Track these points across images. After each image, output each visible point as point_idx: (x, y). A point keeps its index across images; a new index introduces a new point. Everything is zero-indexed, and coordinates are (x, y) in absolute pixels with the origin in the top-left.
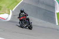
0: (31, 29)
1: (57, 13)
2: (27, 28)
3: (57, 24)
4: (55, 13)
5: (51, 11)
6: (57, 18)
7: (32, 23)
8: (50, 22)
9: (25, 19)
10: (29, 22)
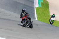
0: (32, 28)
1: (36, 8)
2: (29, 27)
3: (36, 19)
4: (34, 8)
5: (31, 6)
6: (36, 13)
7: (32, 22)
9: (27, 19)
10: (30, 21)
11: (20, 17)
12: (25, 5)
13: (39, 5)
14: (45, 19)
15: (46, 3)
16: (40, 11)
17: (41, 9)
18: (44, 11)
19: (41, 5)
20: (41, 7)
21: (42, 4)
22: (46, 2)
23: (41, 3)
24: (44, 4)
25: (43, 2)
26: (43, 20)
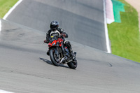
0: (74, 68)
1: (108, 24)
2: (66, 65)
3: (109, 51)
4: (104, 25)
5: (95, 19)
6: (109, 37)
7: (75, 53)
8: (92, 47)
9: (62, 45)
10: (70, 52)
11: (45, 42)
12: (82, 18)
13: (115, 17)
14: (128, 51)
15: (131, 13)
16: (117, 32)
17: (121, 27)
18: (127, 32)
19: (119, 17)
20: (120, 21)
21: (123, 15)
22: (132, 11)
23: (121, 12)
24: (127, 14)
25: (123, 10)
26: (124, 54)
